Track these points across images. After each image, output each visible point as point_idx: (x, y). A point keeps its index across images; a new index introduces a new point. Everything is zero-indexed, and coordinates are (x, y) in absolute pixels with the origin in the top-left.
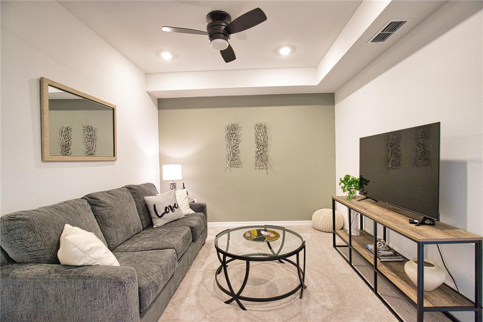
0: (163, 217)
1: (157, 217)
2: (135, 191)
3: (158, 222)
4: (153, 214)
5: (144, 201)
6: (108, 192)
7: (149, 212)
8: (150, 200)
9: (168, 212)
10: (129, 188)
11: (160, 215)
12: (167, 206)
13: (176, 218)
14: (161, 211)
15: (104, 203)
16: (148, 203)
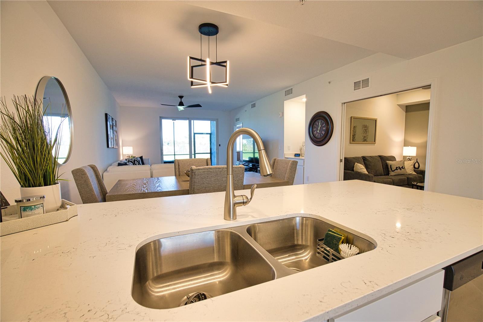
0: (394, 171)
1: (391, 171)
2: (382, 158)
3: (392, 173)
4: (390, 169)
5: (386, 163)
6: (370, 156)
7: (388, 168)
8: (390, 162)
9: (398, 170)
10: (380, 156)
11: (393, 170)
12: (398, 167)
13: (402, 173)
14: (394, 168)
15: (368, 160)
16: (388, 164)
